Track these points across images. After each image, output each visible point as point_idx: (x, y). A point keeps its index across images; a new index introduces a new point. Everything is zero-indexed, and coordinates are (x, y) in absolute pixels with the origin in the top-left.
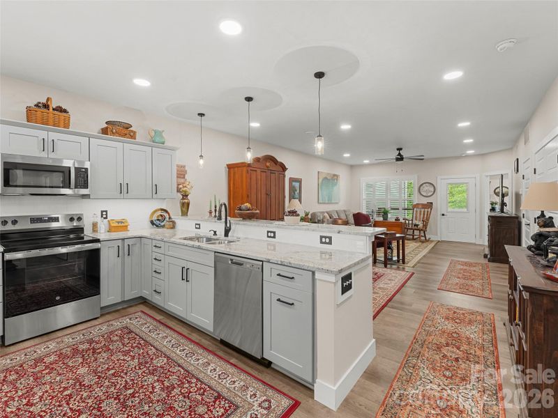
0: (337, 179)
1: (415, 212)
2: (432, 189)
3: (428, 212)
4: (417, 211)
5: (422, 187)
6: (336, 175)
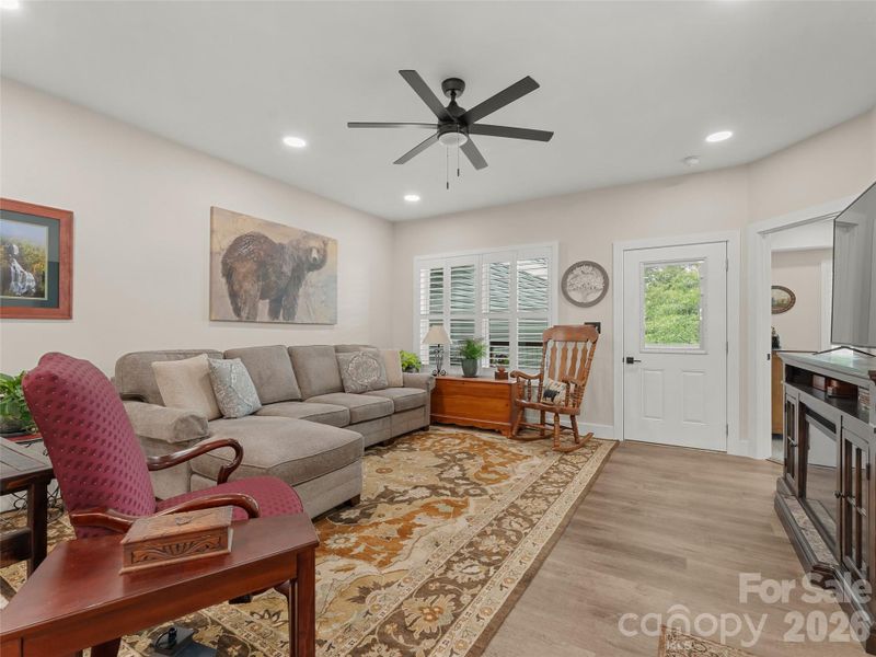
0: (325, 251)
1: (549, 353)
2: (598, 282)
3: (584, 351)
4: (554, 350)
5: (571, 276)
6: (316, 237)
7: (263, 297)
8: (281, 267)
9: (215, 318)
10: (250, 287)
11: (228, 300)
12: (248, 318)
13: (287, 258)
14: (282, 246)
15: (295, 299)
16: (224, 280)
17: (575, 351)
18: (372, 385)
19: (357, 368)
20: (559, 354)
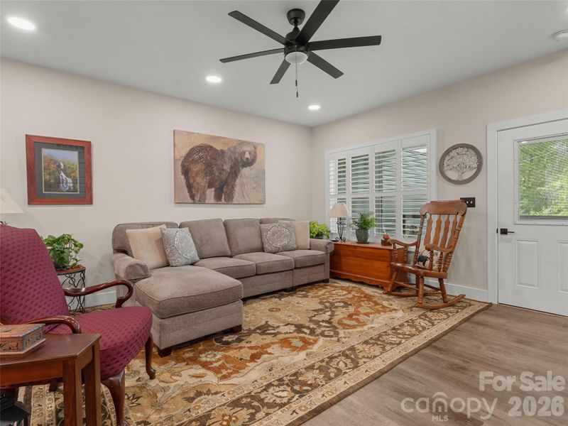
0: (255, 152)
1: (426, 224)
2: (473, 162)
3: (455, 223)
4: (430, 222)
5: (447, 158)
6: (248, 143)
7: (210, 187)
8: (223, 166)
9: (179, 202)
10: (201, 181)
11: (186, 190)
12: (200, 201)
13: (227, 159)
14: (223, 152)
15: (233, 188)
16: (183, 177)
17: (447, 222)
18: (283, 247)
19: (273, 235)
20: (434, 225)
